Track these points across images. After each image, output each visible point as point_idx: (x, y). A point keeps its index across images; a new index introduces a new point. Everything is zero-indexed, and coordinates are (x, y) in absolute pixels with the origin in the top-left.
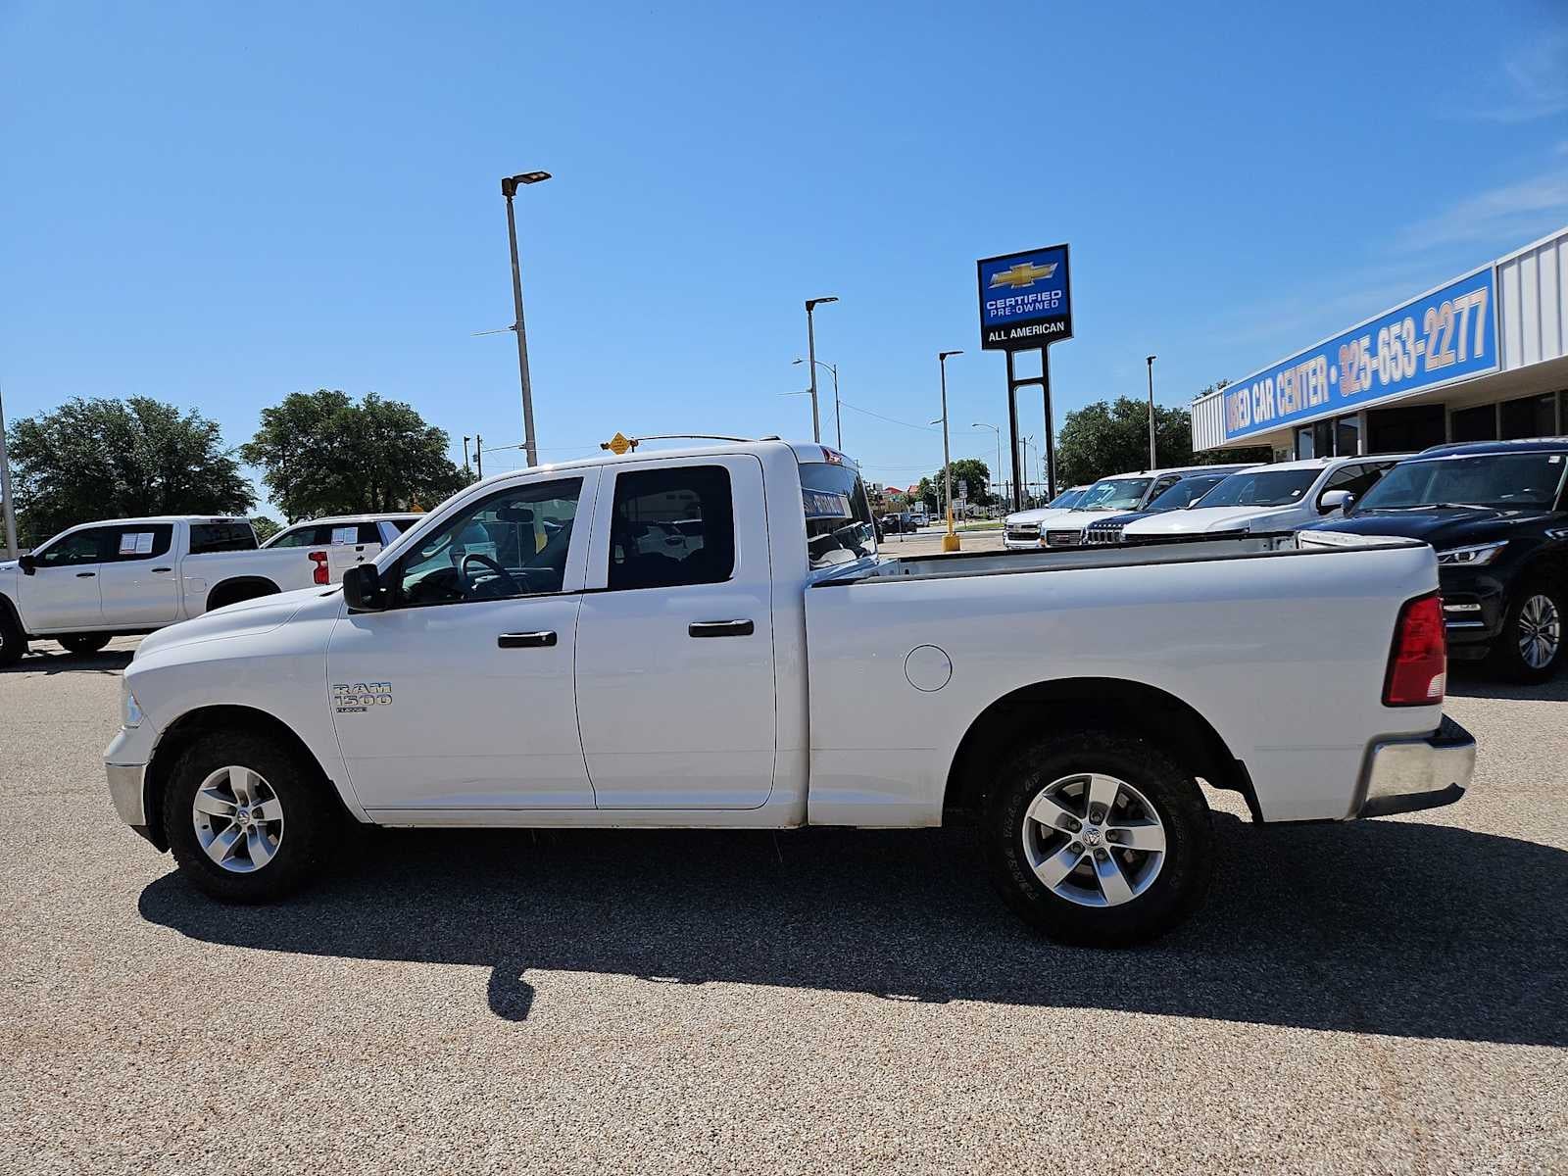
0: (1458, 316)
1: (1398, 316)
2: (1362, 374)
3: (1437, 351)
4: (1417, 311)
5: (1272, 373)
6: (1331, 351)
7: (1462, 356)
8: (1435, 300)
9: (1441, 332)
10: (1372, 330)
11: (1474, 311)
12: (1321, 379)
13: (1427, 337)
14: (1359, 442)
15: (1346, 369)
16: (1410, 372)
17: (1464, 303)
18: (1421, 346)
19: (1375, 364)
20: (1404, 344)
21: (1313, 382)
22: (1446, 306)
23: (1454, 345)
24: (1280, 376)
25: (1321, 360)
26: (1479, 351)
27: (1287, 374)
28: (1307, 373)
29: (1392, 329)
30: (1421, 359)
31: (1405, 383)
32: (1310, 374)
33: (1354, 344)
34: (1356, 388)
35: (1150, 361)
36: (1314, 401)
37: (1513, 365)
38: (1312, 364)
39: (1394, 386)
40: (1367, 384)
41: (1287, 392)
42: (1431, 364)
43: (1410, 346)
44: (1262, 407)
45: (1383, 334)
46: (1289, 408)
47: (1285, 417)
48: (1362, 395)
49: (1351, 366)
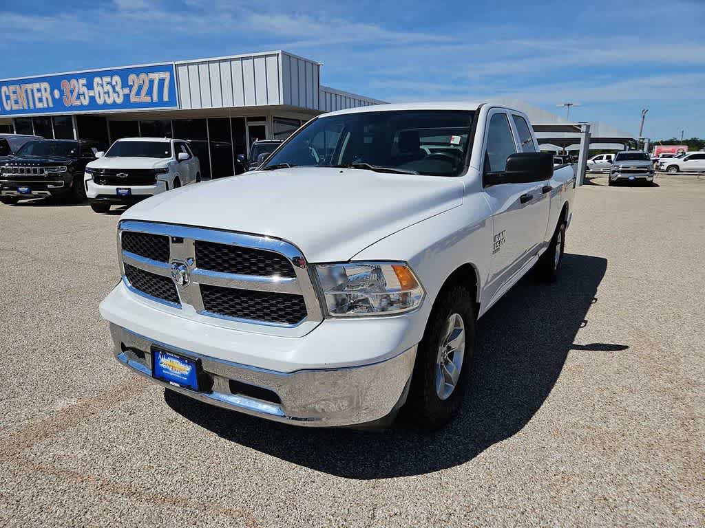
0: (151, 82)
1: (111, 74)
2: (82, 98)
3: (138, 94)
4: (124, 74)
6: (55, 82)
7: (155, 98)
8: (137, 71)
9: (140, 87)
10: (90, 77)
11: (162, 81)
12: (46, 95)
13: (131, 88)
14: (74, 130)
15: (67, 93)
16: (119, 101)
17: (156, 76)
18: (126, 91)
19: (91, 93)
20: (114, 88)
21: (37, 95)
22: (143, 76)
23: (150, 93)
24: (4, 88)
25: (45, 85)
26: (166, 98)
27: (12, 88)
28: (32, 91)
29: (104, 78)
30: (127, 97)
31: (115, 105)
32: (35, 91)
33: (73, 81)
34: (78, 103)
36: (39, 105)
37: (186, 106)
38: (37, 86)
39: (105, 106)
40: (86, 102)
41: (13, 97)
42: (133, 99)
43: (118, 89)
45: (97, 80)
46: (15, 107)
47: (12, 112)
48: (82, 107)
49: (72, 92)
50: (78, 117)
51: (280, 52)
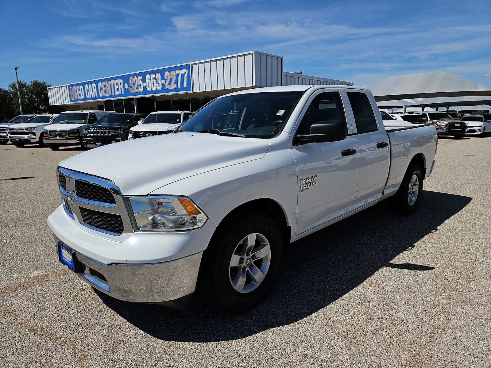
0: (177, 76)
1: (155, 72)
2: (139, 87)
3: (170, 84)
4: (162, 72)
5: (96, 82)
6: (125, 79)
7: (179, 86)
8: (169, 70)
9: (171, 79)
10: (144, 75)
11: (183, 75)
12: (121, 87)
13: (166, 80)
14: (135, 107)
15: (132, 85)
16: (159, 88)
17: (180, 72)
18: (163, 82)
19: (145, 84)
20: (156, 80)
21: (116, 87)
22: (173, 72)
23: (176, 83)
24: (100, 84)
25: (120, 81)
26: (185, 86)
27: (104, 83)
28: (114, 84)
29: (151, 75)
30: (163, 86)
31: (157, 91)
32: (115, 84)
33: (135, 78)
34: (137, 91)
35: (16, 69)
36: (117, 93)
37: (196, 90)
38: (116, 81)
39: (152, 92)
40: (141, 90)
41: (104, 89)
42: (167, 87)
43: (159, 81)
44: (91, 93)
45: (148, 76)
46: (105, 95)
47: (103, 97)
48: (139, 93)
49: (134, 84)
50: (138, 99)
51: (253, 52)
